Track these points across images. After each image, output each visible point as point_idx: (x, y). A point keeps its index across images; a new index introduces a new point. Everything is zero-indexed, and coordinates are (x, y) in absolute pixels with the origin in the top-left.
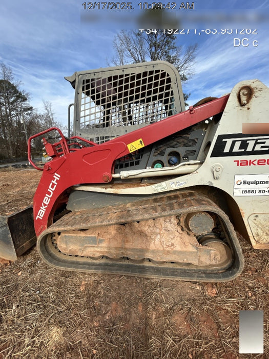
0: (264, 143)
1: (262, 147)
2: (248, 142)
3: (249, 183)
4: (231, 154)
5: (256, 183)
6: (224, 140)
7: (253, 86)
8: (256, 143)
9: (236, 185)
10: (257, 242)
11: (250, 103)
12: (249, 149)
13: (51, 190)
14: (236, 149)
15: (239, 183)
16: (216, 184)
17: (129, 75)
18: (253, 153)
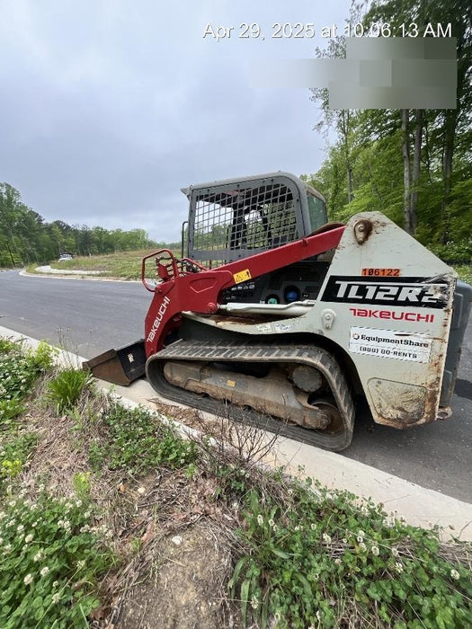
0: (388, 291)
1: (385, 296)
2: (367, 287)
3: (369, 339)
4: (345, 299)
5: (379, 340)
6: (337, 282)
7: (372, 220)
8: (378, 290)
9: (352, 339)
10: (380, 415)
11: (369, 240)
12: (369, 296)
13: (161, 313)
14: (352, 294)
15: (356, 337)
16: (327, 334)
17: (244, 190)
18: (374, 301)
